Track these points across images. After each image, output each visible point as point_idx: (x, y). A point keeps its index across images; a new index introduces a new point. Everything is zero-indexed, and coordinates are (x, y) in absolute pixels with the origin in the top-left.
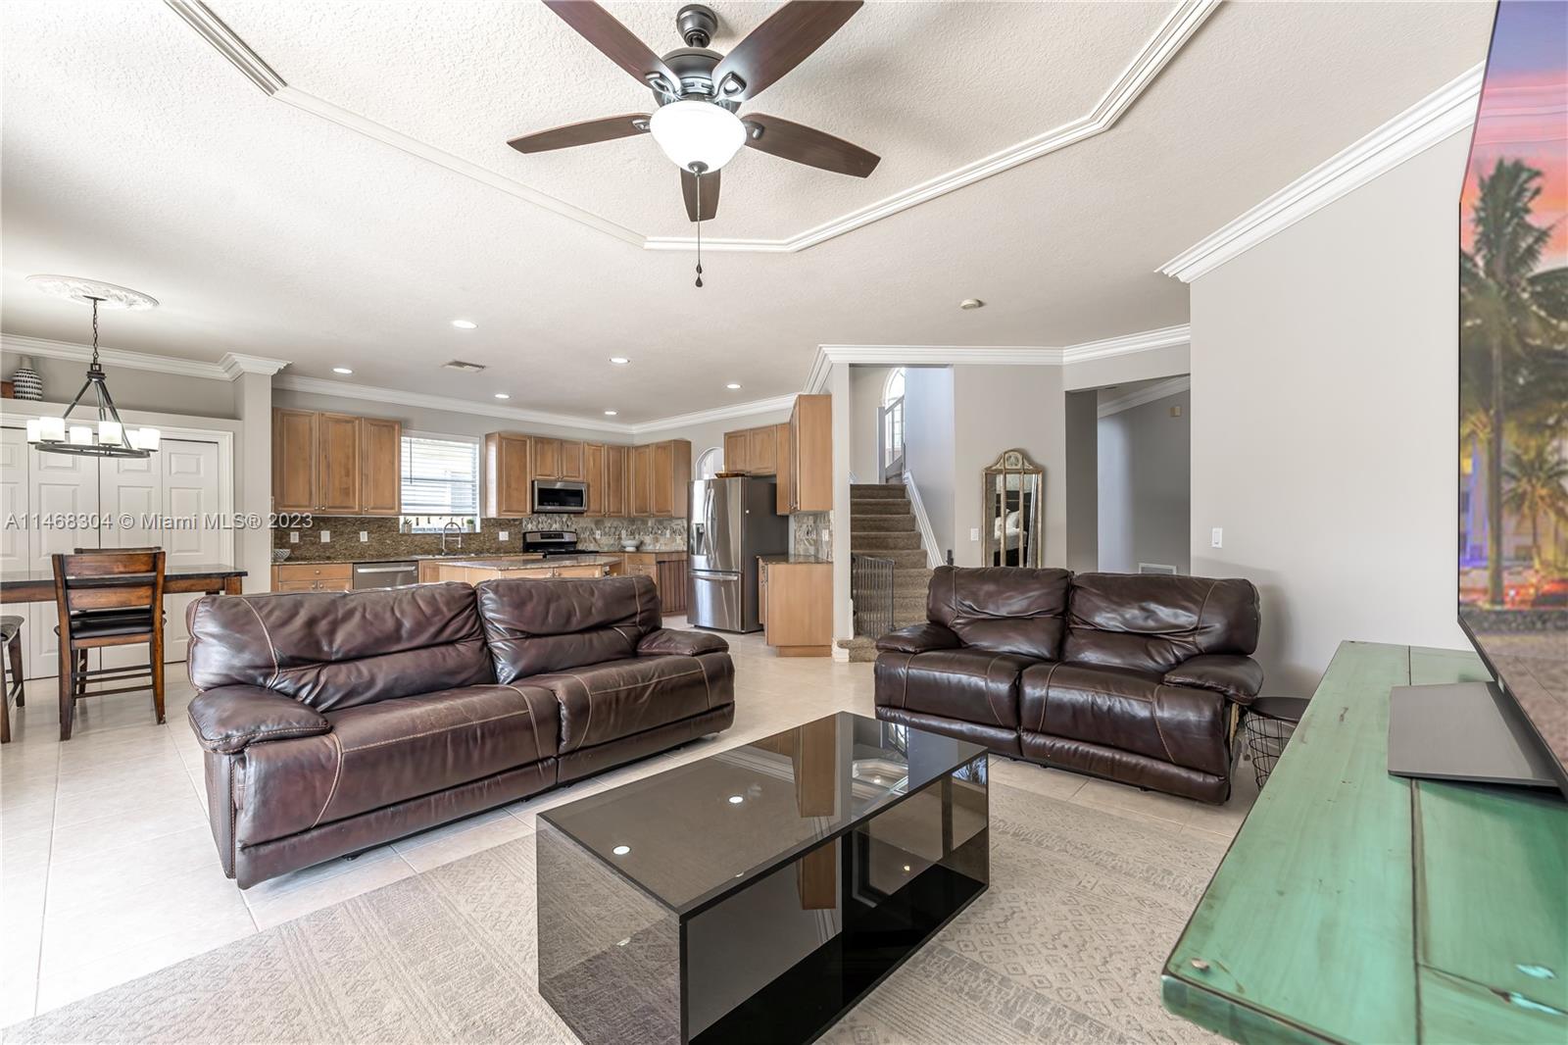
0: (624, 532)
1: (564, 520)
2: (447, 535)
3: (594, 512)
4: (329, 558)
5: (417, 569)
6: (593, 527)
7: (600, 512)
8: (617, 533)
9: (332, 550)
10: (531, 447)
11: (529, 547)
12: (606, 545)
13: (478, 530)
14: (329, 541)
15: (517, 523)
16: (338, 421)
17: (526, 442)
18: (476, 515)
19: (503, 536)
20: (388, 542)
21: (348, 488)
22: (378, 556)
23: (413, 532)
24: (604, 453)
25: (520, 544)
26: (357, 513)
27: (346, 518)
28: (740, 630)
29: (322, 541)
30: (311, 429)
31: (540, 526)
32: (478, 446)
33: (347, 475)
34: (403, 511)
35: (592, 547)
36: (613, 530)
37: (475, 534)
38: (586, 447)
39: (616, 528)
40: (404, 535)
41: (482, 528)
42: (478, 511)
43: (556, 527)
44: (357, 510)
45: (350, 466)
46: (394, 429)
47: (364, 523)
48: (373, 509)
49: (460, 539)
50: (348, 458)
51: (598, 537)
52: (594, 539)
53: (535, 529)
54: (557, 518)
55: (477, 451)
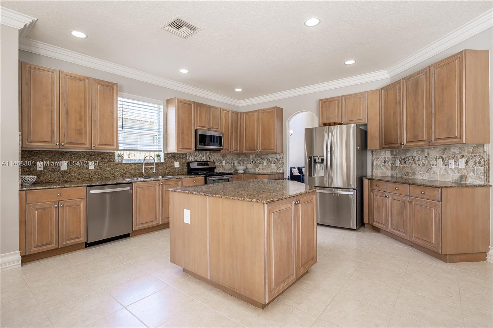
0: (235, 162)
1: (208, 154)
2: (145, 164)
3: (226, 150)
4: (66, 182)
5: (132, 189)
6: (222, 159)
7: (228, 150)
8: (233, 163)
9: (68, 176)
10: (194, 108)
11: (191, 172)
12: (228, 169)
13: (162, 161)
14: (66, 169)
15: (184, 156)
16: (74, 78)
17: (191, 105)
18: (161, 151)
19: (177, 164)
20: (108, 169)
21: (81, 129)
22: (102, 179)
23: (124, 162)
24: (230, 115)
25: (185, 169)
26: (88, 148)
27: (79, 152)
28: (355, 228)
29: (61, 169)
30: (53, 83)
31: (196, 158)
32: (162, 107)
33: (81, 119)
34: (120, 148)
35: (221, 171)
36: (231, 161)
37: (162, 163)
38: (222, 111)
39: (232, 159)
40: (118, 164)
41: (165, 159)
42: (162, 148)
43: (204, 159)
44: (88, 146)
45: (83, 113)
46: (113, 89)
47: (91, 156)
48: (99, 145)
49: (154, 166)
50: (81, 107)
51: (224, 164)
52: (222, 166)
53: (193, 160)
54: (204, 154)
55: (162, 110)
